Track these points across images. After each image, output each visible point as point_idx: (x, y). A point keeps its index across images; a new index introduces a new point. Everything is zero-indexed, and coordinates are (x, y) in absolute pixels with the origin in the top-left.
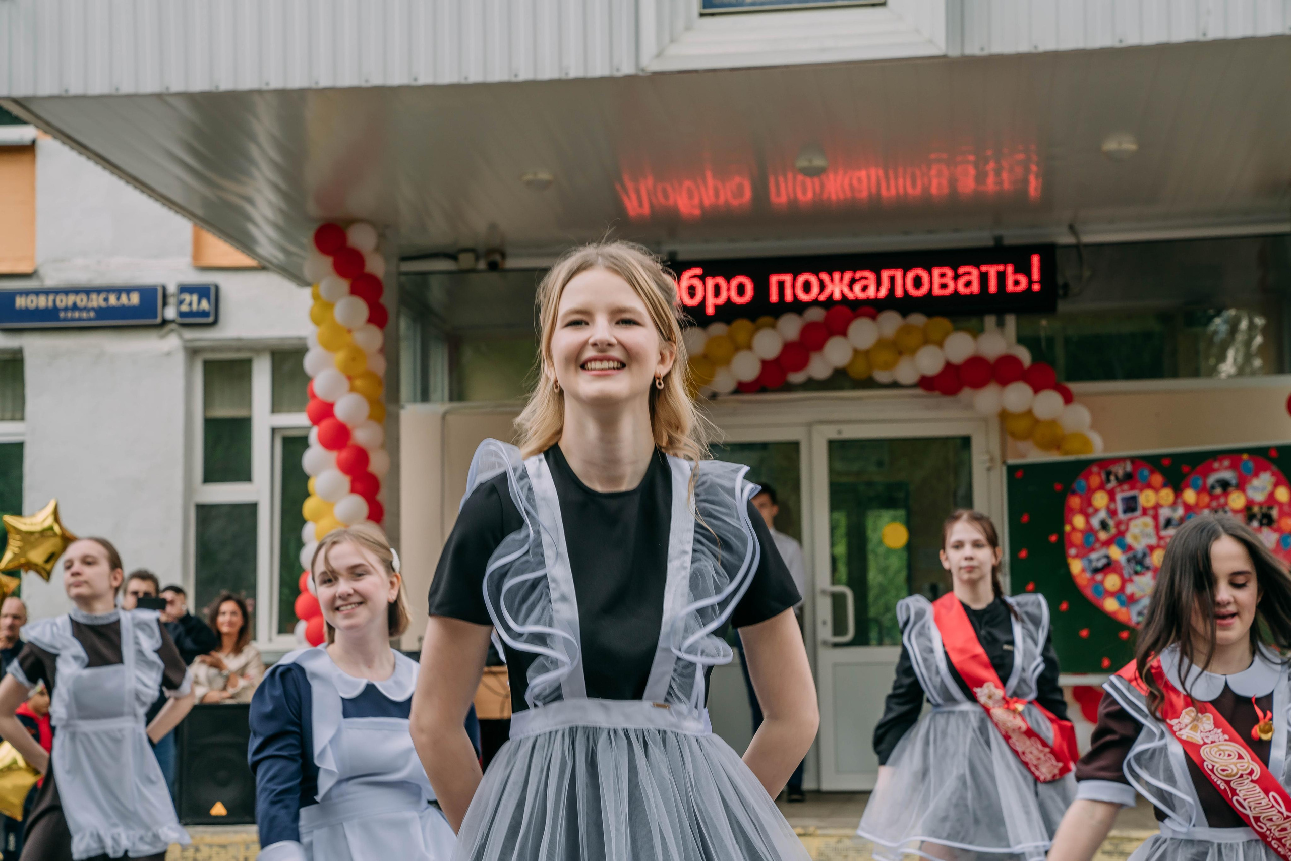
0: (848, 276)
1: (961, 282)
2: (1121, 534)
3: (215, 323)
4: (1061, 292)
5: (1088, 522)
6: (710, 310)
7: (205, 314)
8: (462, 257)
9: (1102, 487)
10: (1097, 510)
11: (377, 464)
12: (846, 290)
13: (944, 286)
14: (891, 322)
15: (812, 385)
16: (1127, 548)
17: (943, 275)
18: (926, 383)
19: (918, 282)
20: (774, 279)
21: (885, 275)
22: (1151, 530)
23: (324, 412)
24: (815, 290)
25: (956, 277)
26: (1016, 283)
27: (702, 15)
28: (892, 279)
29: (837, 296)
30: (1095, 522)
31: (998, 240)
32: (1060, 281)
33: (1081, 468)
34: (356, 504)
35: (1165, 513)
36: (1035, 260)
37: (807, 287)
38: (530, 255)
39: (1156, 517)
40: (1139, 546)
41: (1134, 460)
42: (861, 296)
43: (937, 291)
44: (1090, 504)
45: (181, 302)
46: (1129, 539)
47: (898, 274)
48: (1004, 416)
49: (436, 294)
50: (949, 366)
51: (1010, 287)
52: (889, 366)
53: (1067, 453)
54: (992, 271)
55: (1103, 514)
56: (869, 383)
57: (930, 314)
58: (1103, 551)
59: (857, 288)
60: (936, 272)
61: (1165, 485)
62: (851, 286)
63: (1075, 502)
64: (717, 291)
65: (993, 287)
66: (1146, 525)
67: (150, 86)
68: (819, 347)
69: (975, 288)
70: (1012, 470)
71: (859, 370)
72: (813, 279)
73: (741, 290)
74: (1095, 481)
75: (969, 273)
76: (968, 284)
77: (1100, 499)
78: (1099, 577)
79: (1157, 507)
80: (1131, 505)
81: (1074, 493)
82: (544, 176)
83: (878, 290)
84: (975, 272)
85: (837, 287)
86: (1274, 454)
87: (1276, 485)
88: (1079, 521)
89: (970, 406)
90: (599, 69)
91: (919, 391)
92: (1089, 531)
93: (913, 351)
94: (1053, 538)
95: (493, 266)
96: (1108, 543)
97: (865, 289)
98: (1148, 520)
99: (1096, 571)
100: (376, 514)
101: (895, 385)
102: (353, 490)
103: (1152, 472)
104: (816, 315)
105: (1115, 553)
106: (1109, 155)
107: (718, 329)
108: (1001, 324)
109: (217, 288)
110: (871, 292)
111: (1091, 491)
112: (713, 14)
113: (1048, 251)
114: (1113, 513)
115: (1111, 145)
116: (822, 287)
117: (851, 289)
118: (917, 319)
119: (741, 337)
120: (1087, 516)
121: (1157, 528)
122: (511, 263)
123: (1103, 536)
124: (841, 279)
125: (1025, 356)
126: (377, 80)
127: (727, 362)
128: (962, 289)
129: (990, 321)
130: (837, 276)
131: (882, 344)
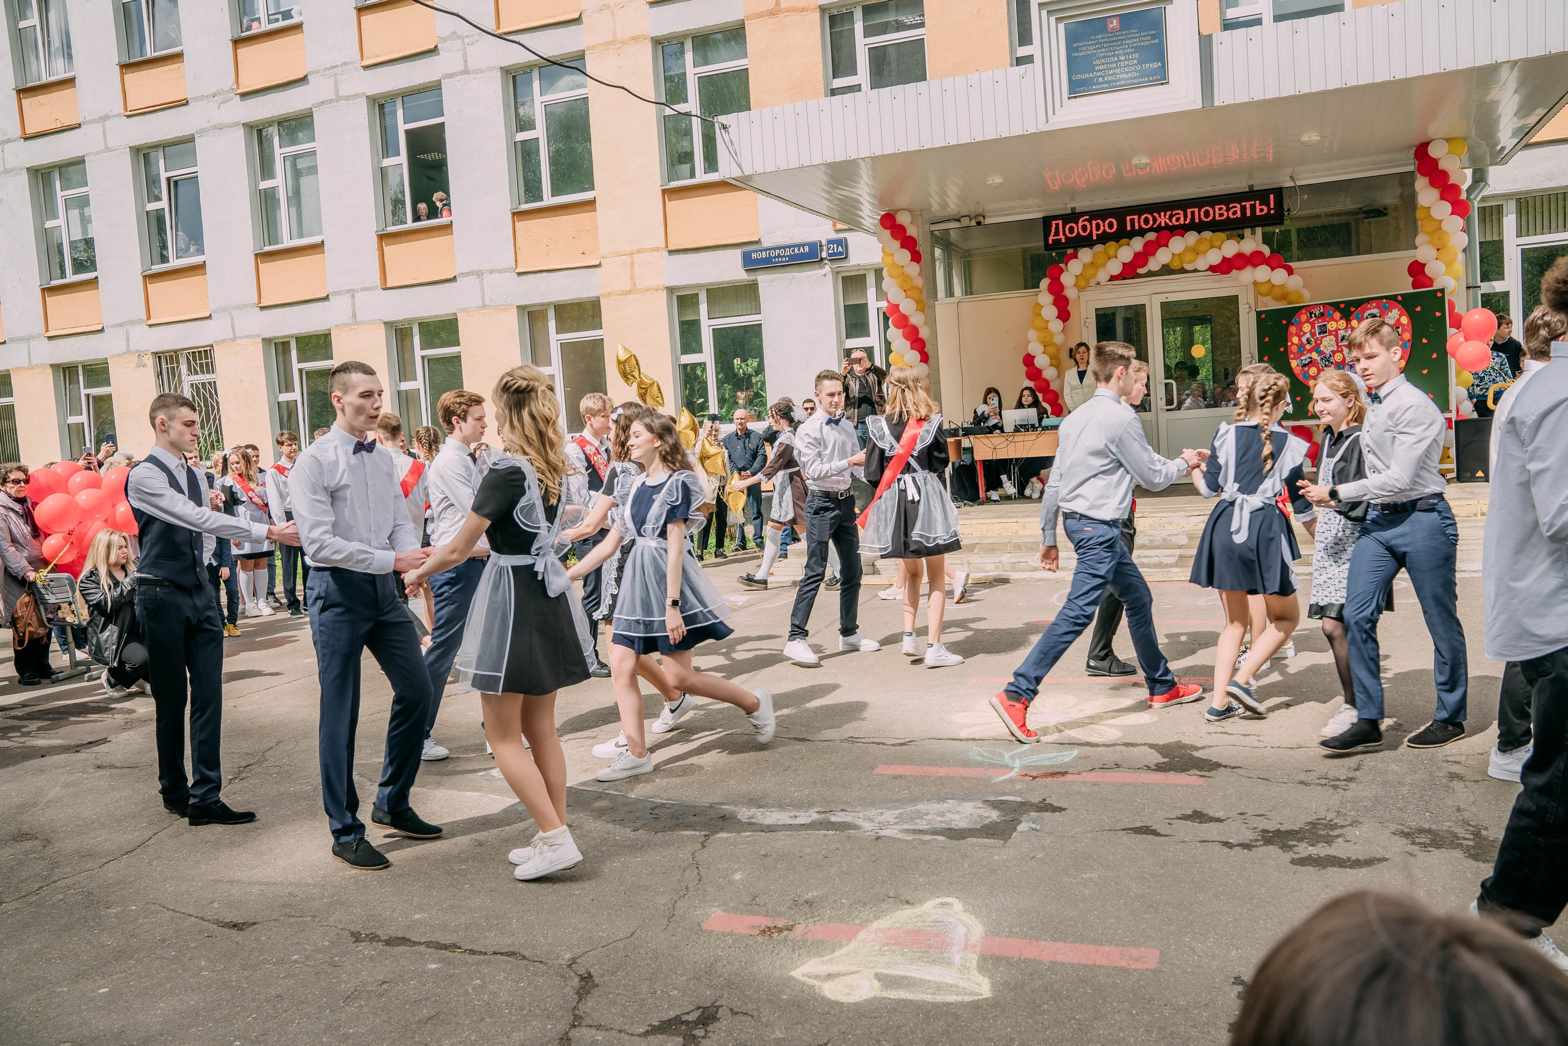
0: (1168, 213)
1: (1232, 211)
2: (1318, 346)
3: (846, 258)
4: (1286, 214)
5: (1300, 340)
6: (1095, 238)
7: (841, 253)
8: (962, 219)
9: (1307, 321)
10: (1305, 333)
11: (924, 333)
12: (1167, 221)
13: (1221, 215)
14: (1192, 237)
15: (1151, 274)
16: (1321, 353)
17: (1220, 209)
18: (1213, 269)
19: (1207, 214)
20: (1128, 218)
21: (1189, 211)
22: (1334, 343)
23: (895, 308)
24: (1151, 222)
25: (1228, 210)
26: (1262, 210)
27: (1069, 98)
28: (1193, 213)
29: (1163, 225)
30: (1304, 340)
31: (1251, 187)
32: (1286, 207)
33: (1297, 310)
34: (915, 355)
35: (1341, 333)
36: (1272, 196)
37: (1146, 221)
38: (998, 216)
39: (1336, 336)
40: (1328, 352)
41: (1324, 305)
42: (1176, 223)
43: (1218, 218)
44: (1301, 330)
45: (829, 249)
46: (1322, 348)
47: (1196, 210)
48: (1255, 283)
49: (953, 235)
50: (1224, 258)
51: (1258, 213)
52: (1191, 262)
53: (1290, 303)
54: (1248, 204)
55: (1308, 335)
56: (1183, 271)
57: (1214, 231)
58: (1309, 355)
59: (1174, 219)
60: (1217, 207)
61: (1341, 318)
62: (1170, 219)
63: (1293, 329)
64: (1098, 227)
65: (1248, 214)
66: (1331, 340)
67: (794, 164)
68: (1154, 254)
69: (1239, 215)
70: (1259, 314)
71: (1176, 265)
72: (1150, 216)
73: (1111, 225)
74: (1304, 317)
75: (1235, 207)
76: (1235, 213)
77: (1307, 328)
78: (1306, 369)
79: (1337, 330)
80: (1323, 331)
81: (1293, 324)
82: (998, 180)
83: (1185, 220)
84: (1238, 206)
85: (1163, 219)
86: (1400, 298)
87: (1400, 316)
88: (1295, 340)
89: (1237, 279)
90: (1017, 131)
91: (1209, 273)
92: (1301, 345)
93: (1205, 253)
94: (1282, 349)
95: (979, 223)
96: (1310, 351)
97: (1178, 219)
98: (1333, 337)
99: (1305, 365)
100: (925, 358)
101: (1196, 271)
102: (912, 348)
103: (1334, 311)
104: (1151, 236)
105: (1315, 355)
106: (1303, 143)
107: (1099, 248)
108: (1253, 233)
109: (845, 239)
110: (1182, 221)
111: (1301, 324)
112: (1075, 97)
113: (1279, 192)
114: (1313, 334)
115: (1305, 138)
116: (1155, 220)
117: (1171, 221)
118: (1207, 234)
119: (1111, 252)
120: (1300, 337)
121: (1337, 341)
122: (988, 221)
123: (1308, 347)
124: (1165, 215)
125: (1266, 250)
126: (903, 149)
127: (1104, 265)
128: (1231, 216)
129: (1247, 232)
130: (1162, 214)
131: (1187, 249)
